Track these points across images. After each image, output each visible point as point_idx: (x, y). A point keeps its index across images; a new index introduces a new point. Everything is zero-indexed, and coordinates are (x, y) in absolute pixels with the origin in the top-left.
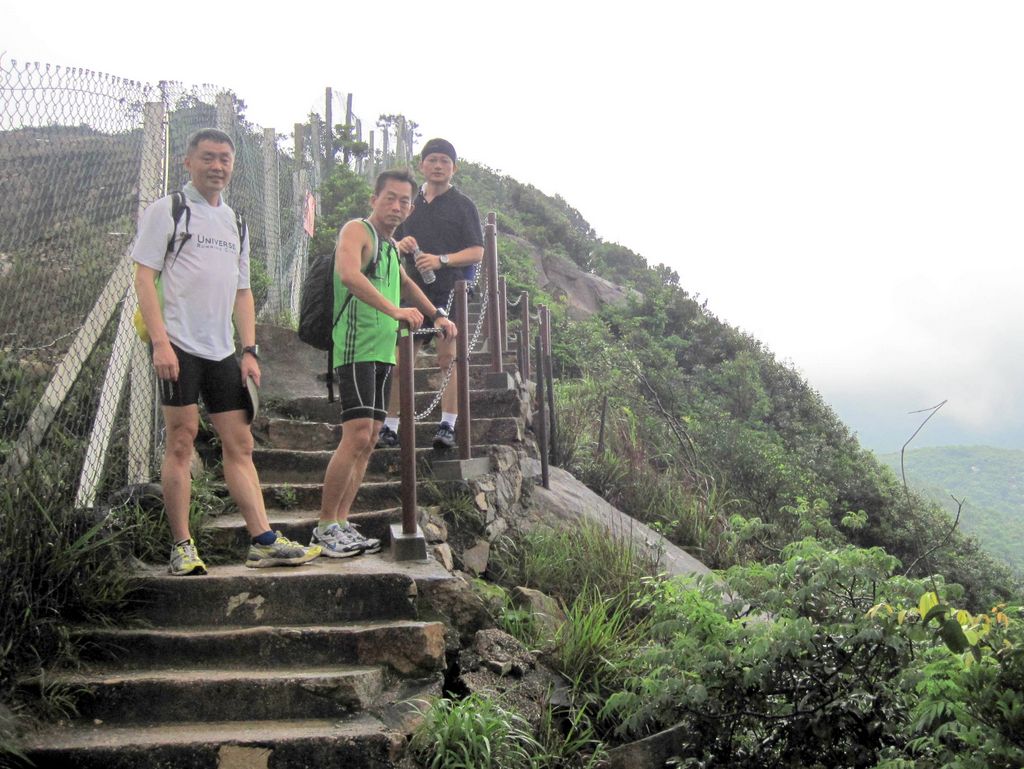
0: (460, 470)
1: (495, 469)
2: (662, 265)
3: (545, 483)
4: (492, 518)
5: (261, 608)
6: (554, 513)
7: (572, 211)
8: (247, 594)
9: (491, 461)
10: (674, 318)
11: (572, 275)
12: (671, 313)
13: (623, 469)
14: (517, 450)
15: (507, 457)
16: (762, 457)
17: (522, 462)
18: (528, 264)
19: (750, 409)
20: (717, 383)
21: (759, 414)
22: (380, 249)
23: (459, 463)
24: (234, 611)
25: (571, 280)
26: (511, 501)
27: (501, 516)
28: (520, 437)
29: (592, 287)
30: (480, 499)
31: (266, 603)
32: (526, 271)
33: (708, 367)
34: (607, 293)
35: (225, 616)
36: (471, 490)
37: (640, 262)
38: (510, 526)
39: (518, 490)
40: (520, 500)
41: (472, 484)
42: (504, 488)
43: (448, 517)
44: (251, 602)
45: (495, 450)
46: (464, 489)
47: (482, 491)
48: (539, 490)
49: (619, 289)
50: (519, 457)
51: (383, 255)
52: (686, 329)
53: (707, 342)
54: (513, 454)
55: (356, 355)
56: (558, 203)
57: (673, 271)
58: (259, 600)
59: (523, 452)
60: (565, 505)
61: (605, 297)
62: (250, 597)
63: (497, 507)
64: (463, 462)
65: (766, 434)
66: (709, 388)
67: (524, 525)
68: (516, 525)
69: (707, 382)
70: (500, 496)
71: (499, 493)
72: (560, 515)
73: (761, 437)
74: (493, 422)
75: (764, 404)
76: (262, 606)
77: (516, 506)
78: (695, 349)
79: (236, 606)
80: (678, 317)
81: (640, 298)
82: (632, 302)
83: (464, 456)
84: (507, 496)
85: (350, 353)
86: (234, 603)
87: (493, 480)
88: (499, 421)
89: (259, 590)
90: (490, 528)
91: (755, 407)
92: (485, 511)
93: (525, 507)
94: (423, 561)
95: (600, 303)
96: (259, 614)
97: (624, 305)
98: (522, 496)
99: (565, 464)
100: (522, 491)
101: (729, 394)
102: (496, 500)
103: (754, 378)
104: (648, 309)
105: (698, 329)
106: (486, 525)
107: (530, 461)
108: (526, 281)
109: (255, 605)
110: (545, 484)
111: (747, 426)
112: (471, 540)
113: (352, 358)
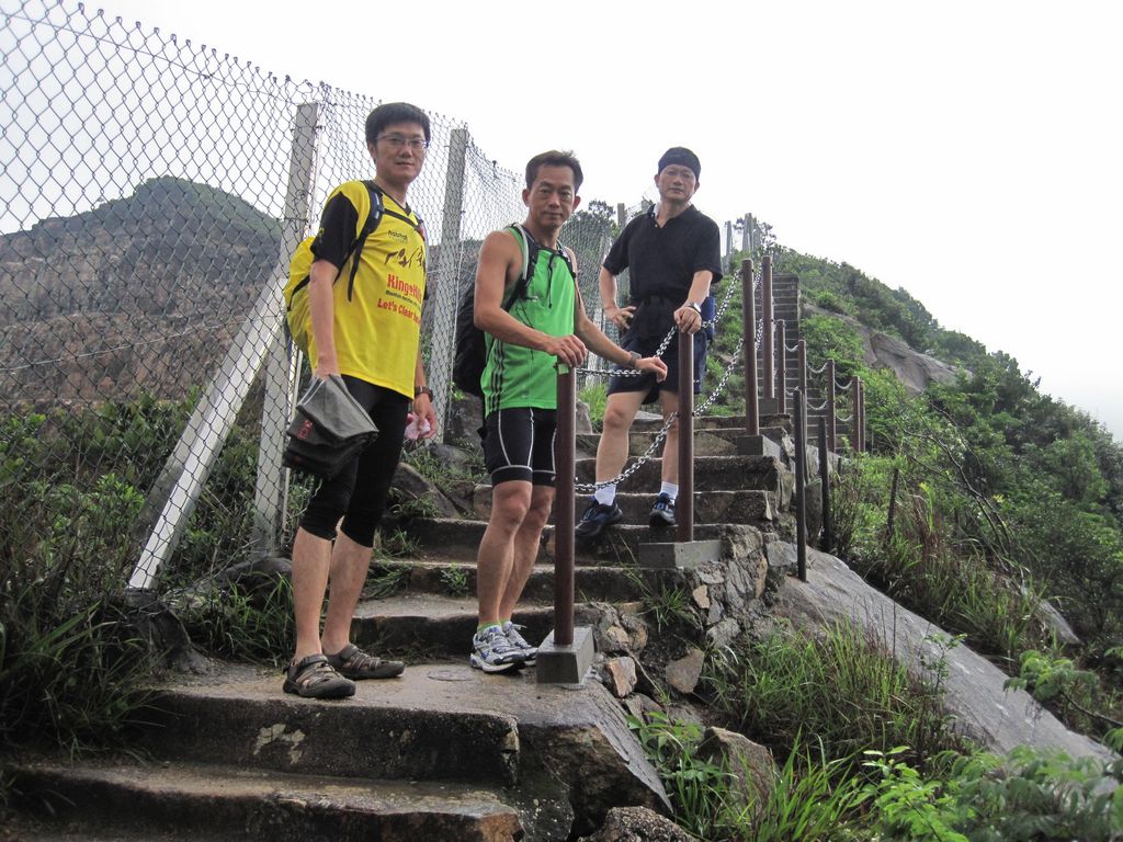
0: (674, 556)
1: (727, 555)
2: (1000, 352)
3: (800, 572)
4: (718, 619)
5: (298, 748)
6: (806, 612)
7: (915, 303)
8: (282, 727)
9: (723, 544)
10: (1004, 396)
11: (900, 353)
12: (1001, 391)
13: (912, 557)
14: (763, 530)
15: (747, 538)
16: (1097, 542)
17: (769, 546)
18: (855, 342)
19: (1083, 489)
20: (1048, 462)
21: (1094, 495)
23: (672, 547)
24: (264, 749)
25: (900, 358)
26: (748, 596)
27: (731, 616)
28: (769, 515)
29: (922, 367)
30: (700, 595)
31: (305, 741)
32: (853, 349)
33: (1039, 446)
34: (935, 371)
35: (251, 754)
36: (687, 583)
37: (980, 349)
38: (743, 629)
39: (760, 585)
40: (763, 596)
41: (689, 574)
42: (738, 580)
43: (650, 617)
44: (287, 738)
45: (729, 531)
46: (677, 580)
47: (702, 583)
48: (792, 583)
49: (950, 369)
50: (766, 540)
51: (541, 269)
52: (1017, 407)
53: (1040, 420)
54: (757, 536)
55: (501, 401)
56: (902, 295)
57: (1011, 358)
58: (298, 736)
59: (773, 534)
60: (823, 602)
61: (934, 376)
62: (286, 732)
63: (726, 604)
64: (678, 546)
65: (1101, 518)
66: (1040, 469)
67: (763, 628)
68: (752, 627)
69: (1038, 461)
70: (731, 590)
71: (730, 587)
72: (815, 617)
73: (1096, 520)
74: (735, 495)
75: (1100, 485)
76: (301, 746)
77: (754, 604)
78: (1027, 429)
79: (266, 741)
80: (1010, 394)
81: (969, 376)
82: (962, 379)
83: (685, 538)
84: (743, 590)
86: (264, 738)
87: (722, 570)
88: (744, 494)
89: (299, 722)
90: (713, 631)
91: (1090, 489)
92: (707, 611)
93: (769, 605)
94: (572, 686)
95: (928, 381)
96: (295, 757)
97: (953, 383)
98: (766, 590)
99: (840, 549)
100: (767, 583)
101: (1063, 474)
102: (724, 595)
103: (1088, 458)
104: (978, 386)
105: (1030, 408)
106: (707, 627)
107: (783, 545)
108: (852, 357)
109: (292, 743)
110: (801, 576)
111: (1081, 508)
112: (680, 648)
113: (498, 404)
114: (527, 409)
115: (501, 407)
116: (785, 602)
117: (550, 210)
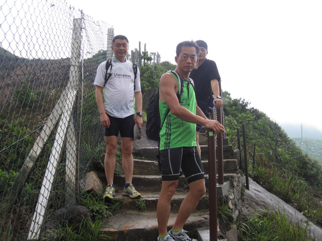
0: (222, 191)
1: (233, 186)
2: (226, 91)
3: (248, 187)
4: (234, 211)
9: (231, 183)
14: (237, 174)
15: (236, 179)
22: (182, 86)
27: (237, 209)
28: (238, 168)
30: (230, 204)
36: (227, 200)
38: (239, 212)
41: (227, 197)
42: (237, 195)
45: (232, 177)
46: (224, 200)
47: (230, 199)
51: (185, 89)
55: (170, 145)
59: (240, 175)
60: (257, 197)
63: (235, 205)
67: (244, 211)
71: (236, 198)
74: (226, 162)
77: (240, 202)
85: (168, 144)
87: (233, 193)
88: (229, 161)
92: (232, 209)
93: (243, 201)
98: (241, 196)
100: (241, 193)
102: (235, 202)
106: (232, 215)
112: (228, 226)
113: (169, 146)
114: (180, 148)
115: (171, 147)
116: (247, 199)
117: (187, 65)
